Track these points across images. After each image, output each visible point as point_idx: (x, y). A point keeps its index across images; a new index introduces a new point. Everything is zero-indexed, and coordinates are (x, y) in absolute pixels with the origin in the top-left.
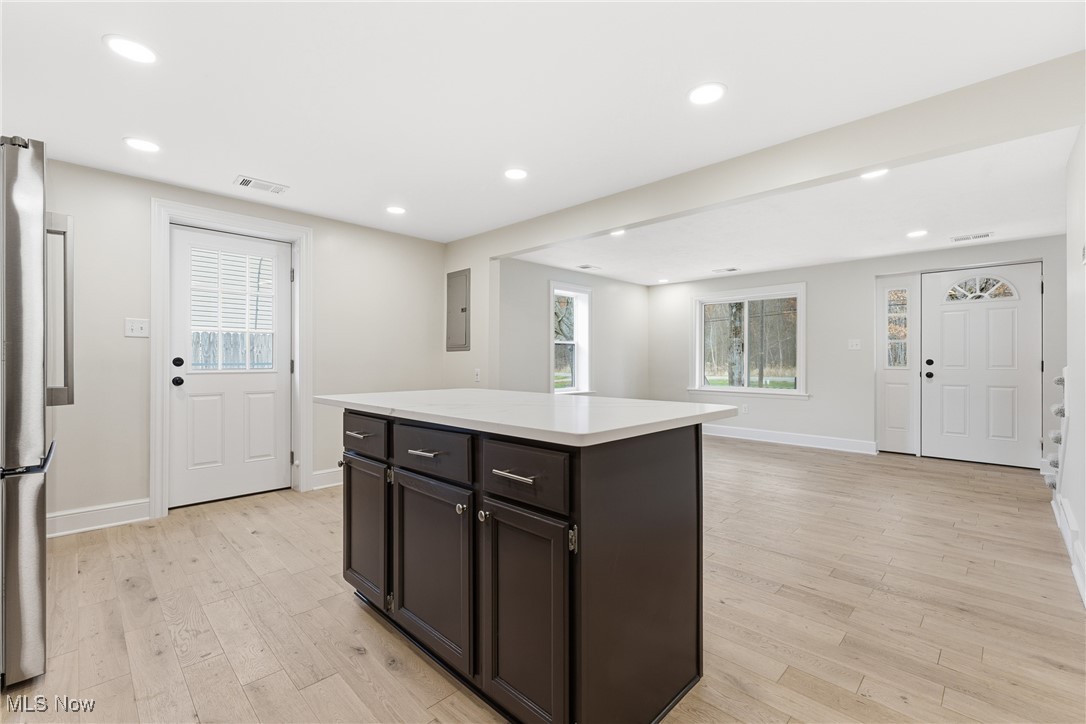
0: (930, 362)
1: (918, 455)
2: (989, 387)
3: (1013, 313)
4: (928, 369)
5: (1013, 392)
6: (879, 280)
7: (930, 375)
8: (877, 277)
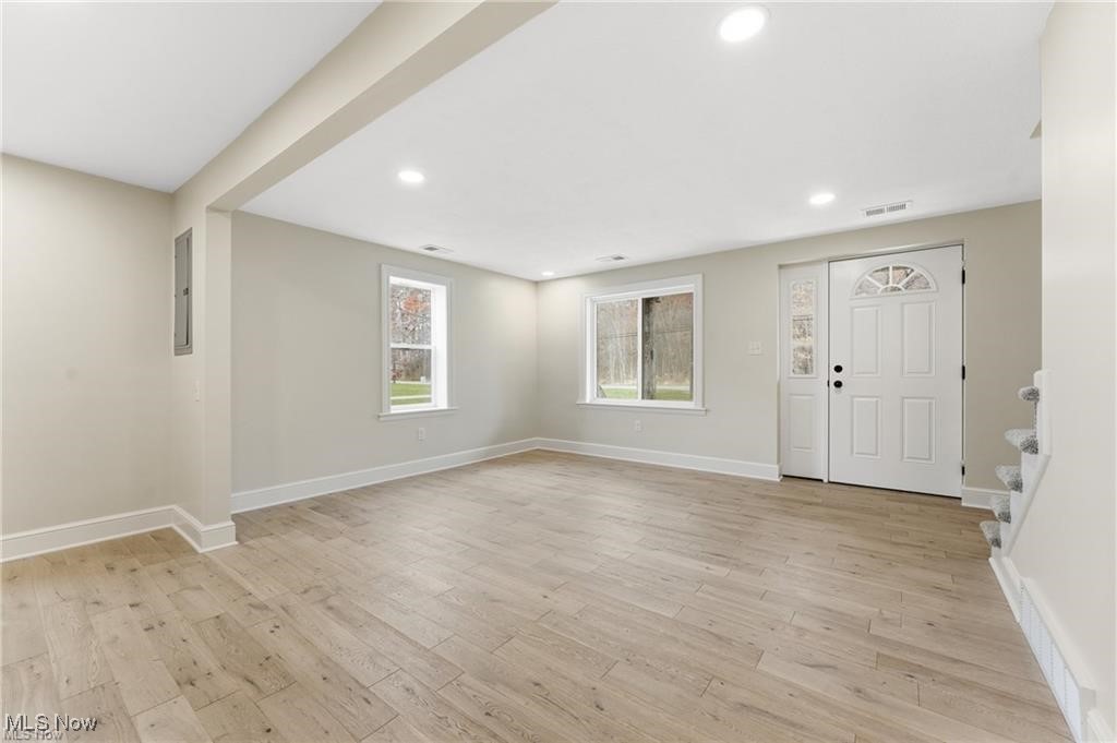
0: (838, 369)
1: (826, 480)
2: (903, 398)
3: (930, 307)
4: (837, 377)
5: (930, 404)
6: (782, 270)
7: (838, 384)
8: (781, 267)
